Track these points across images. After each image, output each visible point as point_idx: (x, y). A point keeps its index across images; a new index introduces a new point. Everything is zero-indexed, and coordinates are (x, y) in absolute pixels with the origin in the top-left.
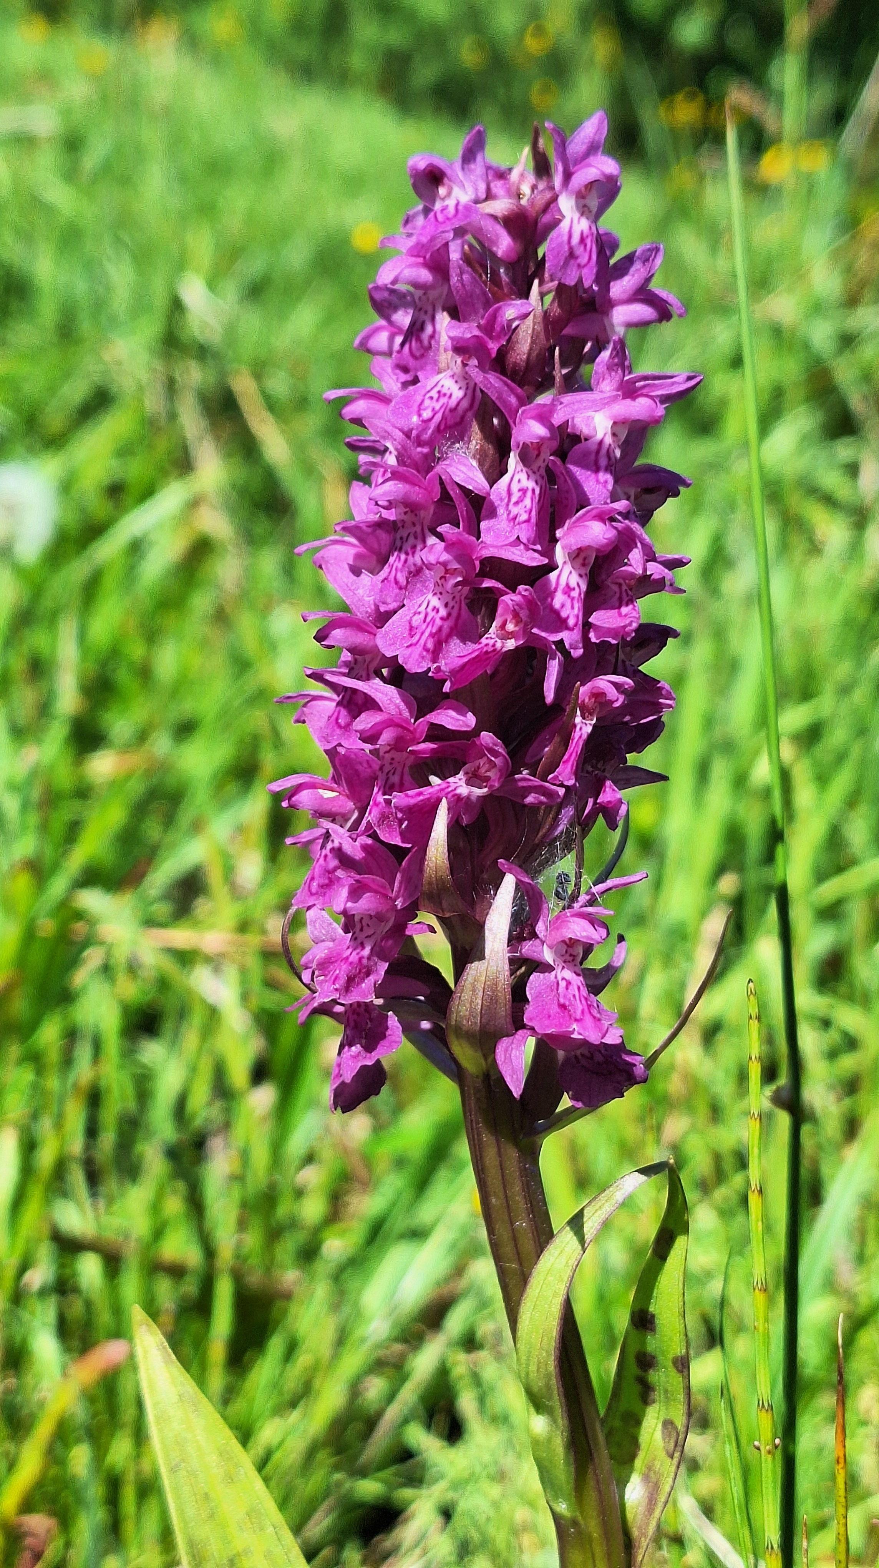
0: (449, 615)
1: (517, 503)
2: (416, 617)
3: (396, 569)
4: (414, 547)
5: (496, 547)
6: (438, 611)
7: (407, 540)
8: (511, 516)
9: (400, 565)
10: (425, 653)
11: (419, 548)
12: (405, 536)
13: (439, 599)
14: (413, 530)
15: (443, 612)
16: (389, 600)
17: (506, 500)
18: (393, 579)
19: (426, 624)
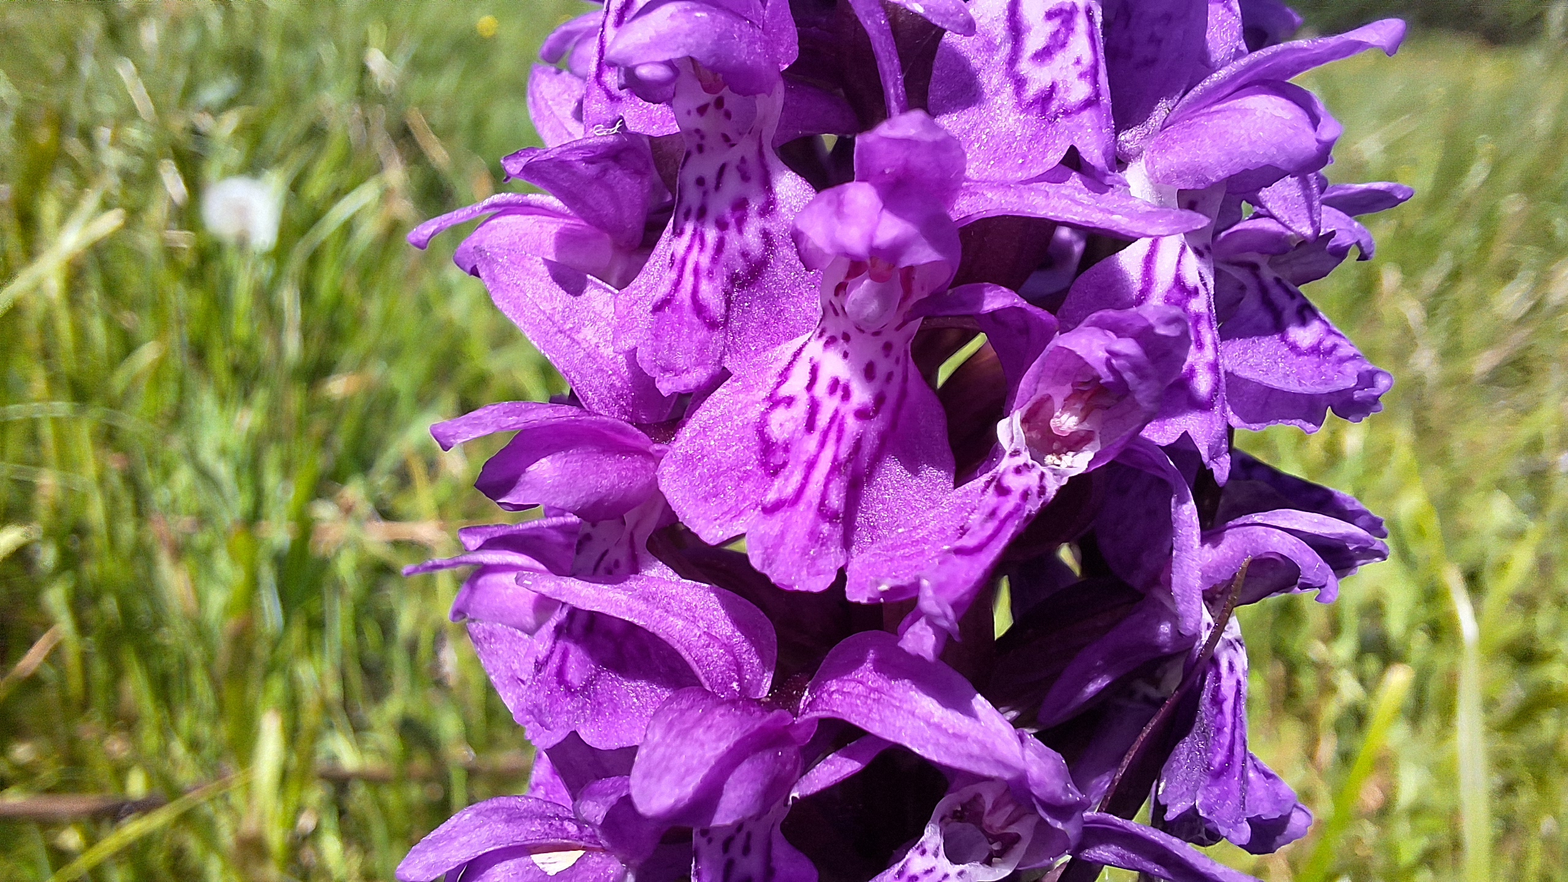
0: (879, 399)
1: (1044, 55)
2: (779, 415)
3: (696, 271)
4: (740, 206)
5: (1005, 185)
6: (846, 395)
7: (717, 188)
8: (1032, 91)
9: (705, 261)
10: (826, 528)
11: (754, 206)
12: (710, 175)
13: (845, 355)
14: (732, 156)
15: (861, 395)
16: (681, 361)
17: (1006, 50)
18: (688, 302)
19: (816, 436)
